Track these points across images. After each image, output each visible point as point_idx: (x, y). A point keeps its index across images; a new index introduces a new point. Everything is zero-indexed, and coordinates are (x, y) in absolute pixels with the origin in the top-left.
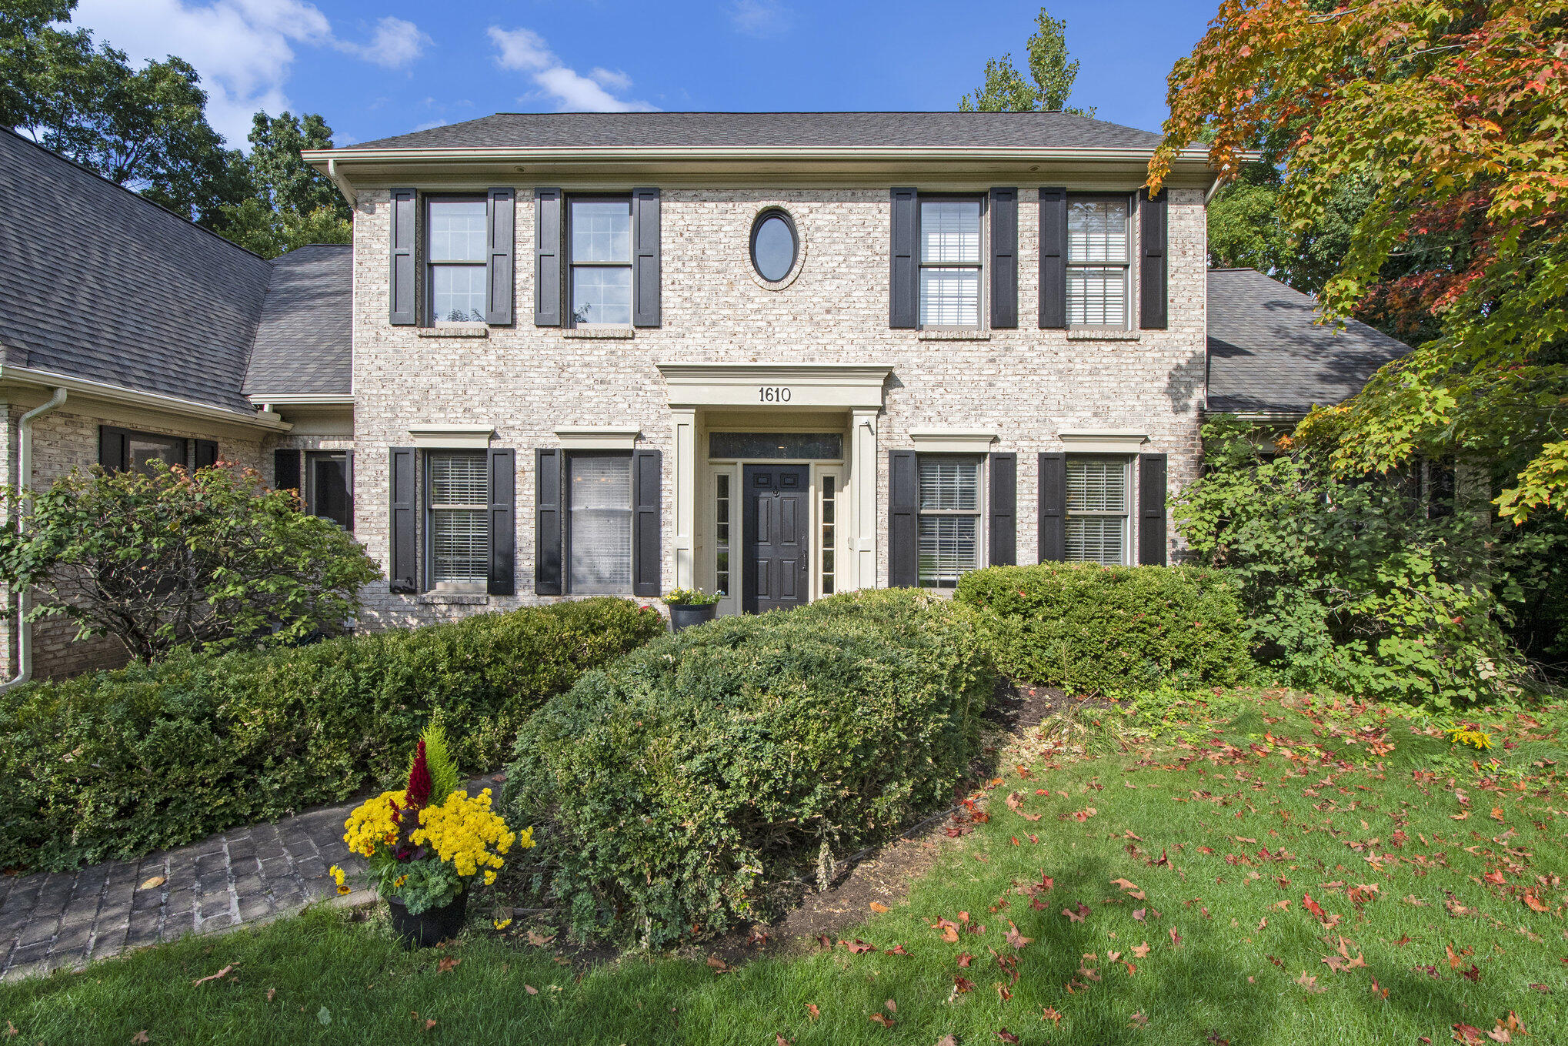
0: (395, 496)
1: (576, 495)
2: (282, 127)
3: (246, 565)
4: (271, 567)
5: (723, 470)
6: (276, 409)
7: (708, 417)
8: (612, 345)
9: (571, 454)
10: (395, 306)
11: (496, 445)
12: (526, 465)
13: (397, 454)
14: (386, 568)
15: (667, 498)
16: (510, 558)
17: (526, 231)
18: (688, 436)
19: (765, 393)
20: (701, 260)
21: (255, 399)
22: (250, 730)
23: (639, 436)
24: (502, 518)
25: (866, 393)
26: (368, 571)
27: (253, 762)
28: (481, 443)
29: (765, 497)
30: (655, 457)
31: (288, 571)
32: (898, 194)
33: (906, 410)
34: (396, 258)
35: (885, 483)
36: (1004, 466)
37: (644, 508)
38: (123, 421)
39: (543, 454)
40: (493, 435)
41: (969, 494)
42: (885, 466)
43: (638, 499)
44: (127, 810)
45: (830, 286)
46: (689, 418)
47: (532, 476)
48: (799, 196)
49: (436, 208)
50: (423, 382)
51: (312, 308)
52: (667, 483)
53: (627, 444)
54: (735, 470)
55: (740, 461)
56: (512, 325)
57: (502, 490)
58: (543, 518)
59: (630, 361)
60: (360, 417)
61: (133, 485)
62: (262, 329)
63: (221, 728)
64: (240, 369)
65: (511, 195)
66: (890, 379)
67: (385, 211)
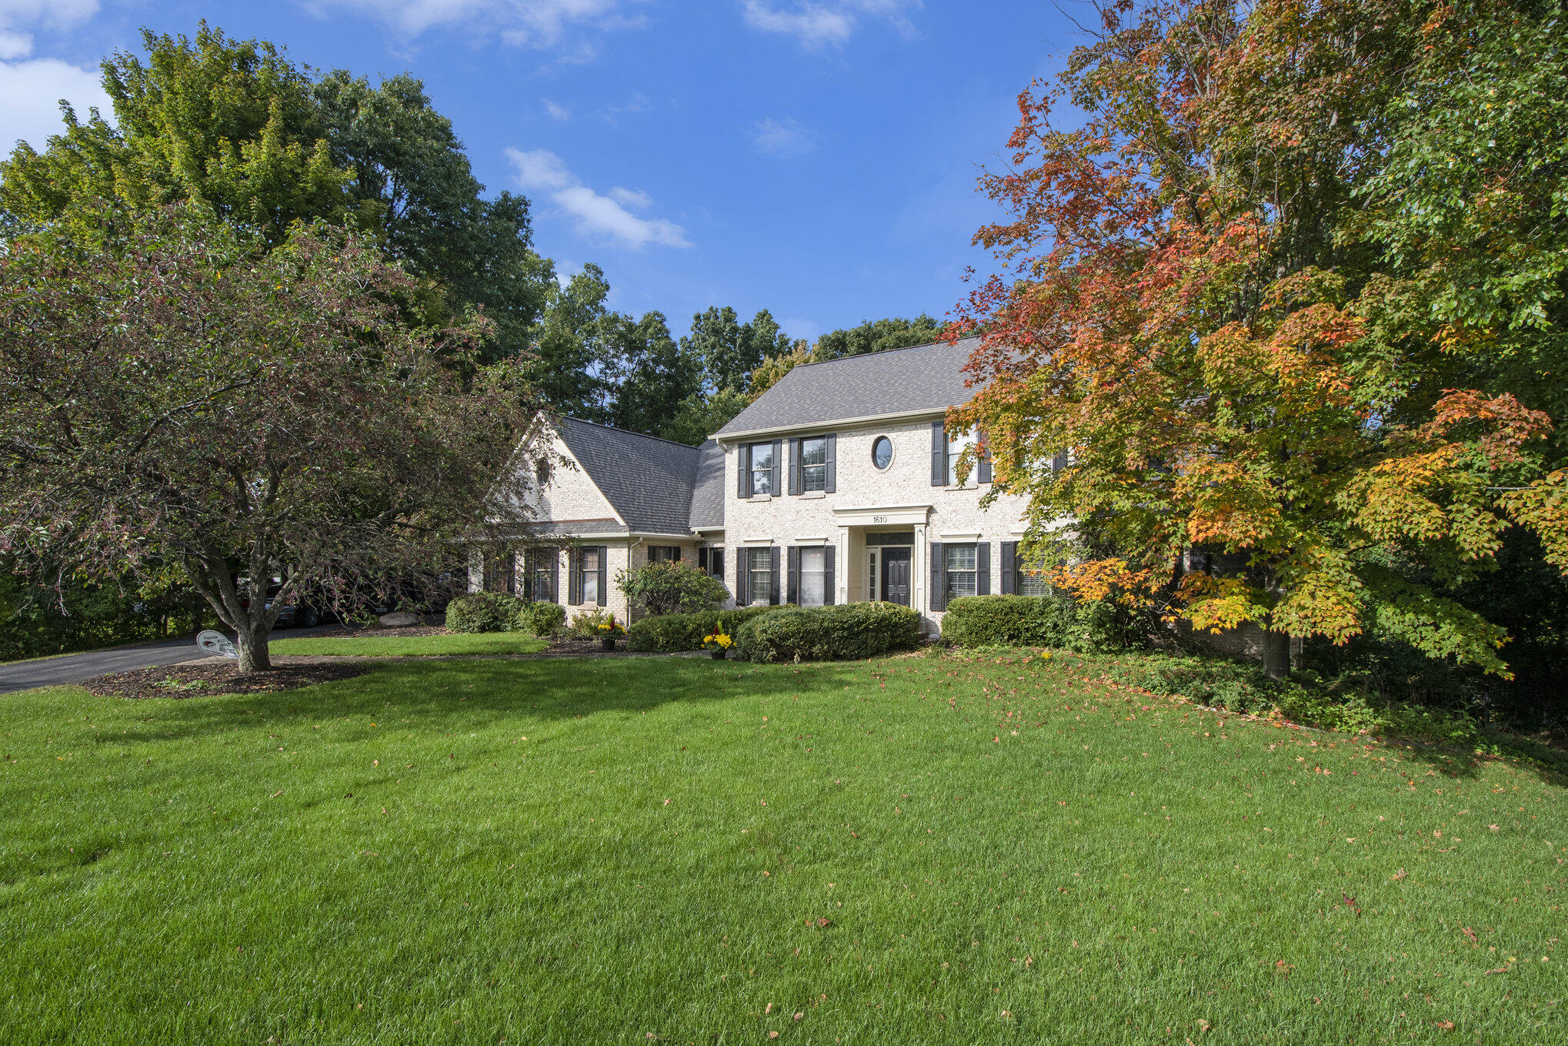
0: (738, 567)
1: (803, 565)
2: (708, 319)
3: (689, 592)
4: (696, 593)
5: (873, 551)
6: (699, 533)
7: (854, 530)
8: (816, 501)
9: (801, 548)
10: (739, 491)
11: (773, 545)
12: (784, 552)
13: (739, 550)
14: (734, 595)
15: (837, 566)
16: (778, 591)
17: (785, 456)
18: (846, 538)
19: (876, 519)
20: (851, 462)
21: (692, 529)
22: (690, 628)
23: (826, 540)
24: (774, 575)
25: (919, 517)
26: (727, 594)
27: (691, 635)
28: (768, 545)
29: (891, 564)
30: (833, 548)
31: (701, 594)
32: (935, 425)
33: (939, 524)
34: (739, 471)
35: (929, 558)
36: (984, 549)
37: (829, 570)
38: (655, 544)
39: (790, 548)
40: (772, 541)
41: (971, 561)
42: (929, 550)
43: (826, 567)
44: (667, 642)
45: (905, 469)
46: (846, 531)
47: (786, 558)
48: (893, 430)
49: (755, 448)
50: (748, 520)
51: (716, 478)
52: (837, 559)
53: (822, 543)
54: (878, 550)
55: (880, 547)
56: (780, 495)
57: (775, 563)
58: (790, 574)
59: (823, 508)
60: (727, 535)
61: (660, 566)
62: (696, 493)
63: (684, 627)
64: (687, 514)
65: (780, 442)
66: (931, 510)
67: (736, 452)
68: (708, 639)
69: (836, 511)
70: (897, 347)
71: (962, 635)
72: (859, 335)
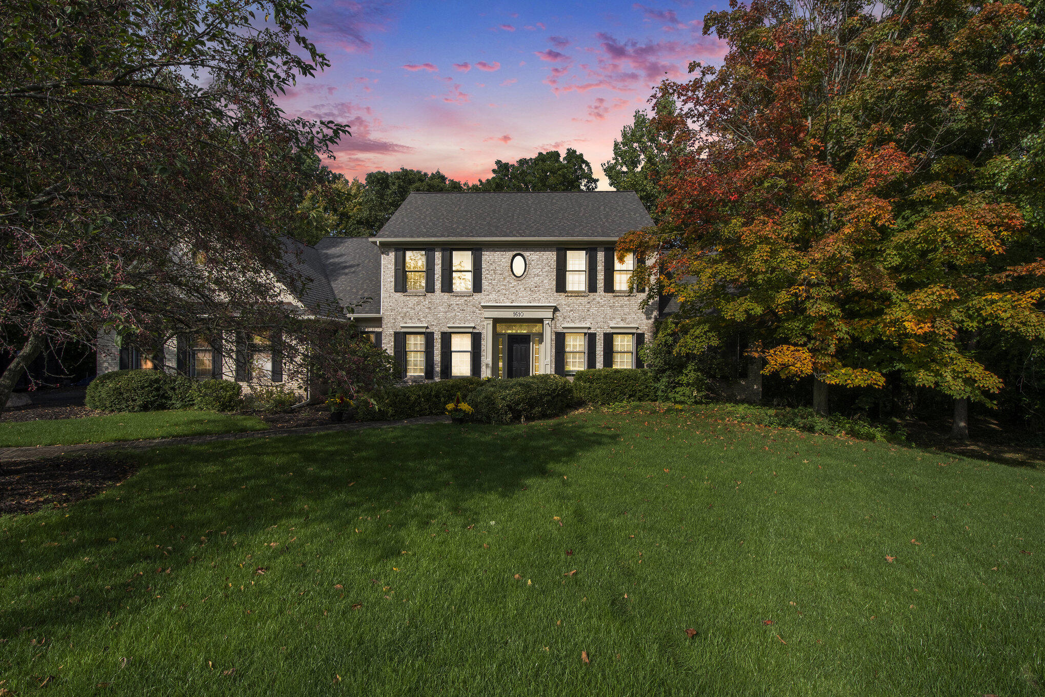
0: (395, 348)
1: (453, 345)
5: (501, 337)
7: (495, 321)
8: (465, 298)
9: (451, 333)
10: (394, 287)
11: (428, 330)
12: (438, 337)
13: (396, 333)
15: (483, 348)
16: (432, 367)
17: (438, 261)
18: (490, 327)
19: (514, 314)
20: (494, 270)
21: (348, 316)
22: (413, 398)
23: (475, 327)
24: (430, 354)
25: (548, 314)
28: (424, 330)
29: (515, 346)
30: (480, 334)
32: (558, 249)
33: (561, 319)
34: (396, 271)
35: (554, 342)
36: (592, 337)
37: (476, 350)
39: (442, 333)
40: (427, 327)
41: (581, 346)
42: (554, 337)
43: (474, 348)
45: (536, 279)
46: (491, 322)
47: (439, 341)
48: (527, 250)
49: (408, 253)
50: (404, 310)
52: (484, 342)
54: (505, 337)
55: (506, 334)
56: (434, 292)
57: (430, 345)
58: (443, 354)
59: (471, 303)
60: (384, 322)
62: (334, 285)
63: (408, 398)
65: (433, 250)
66: (556, 309)
67: (392, 255)
68: (450, 406)
69: (484, 307)
70: (429, 191)
71: (596, 395)
72: (398, 178)
